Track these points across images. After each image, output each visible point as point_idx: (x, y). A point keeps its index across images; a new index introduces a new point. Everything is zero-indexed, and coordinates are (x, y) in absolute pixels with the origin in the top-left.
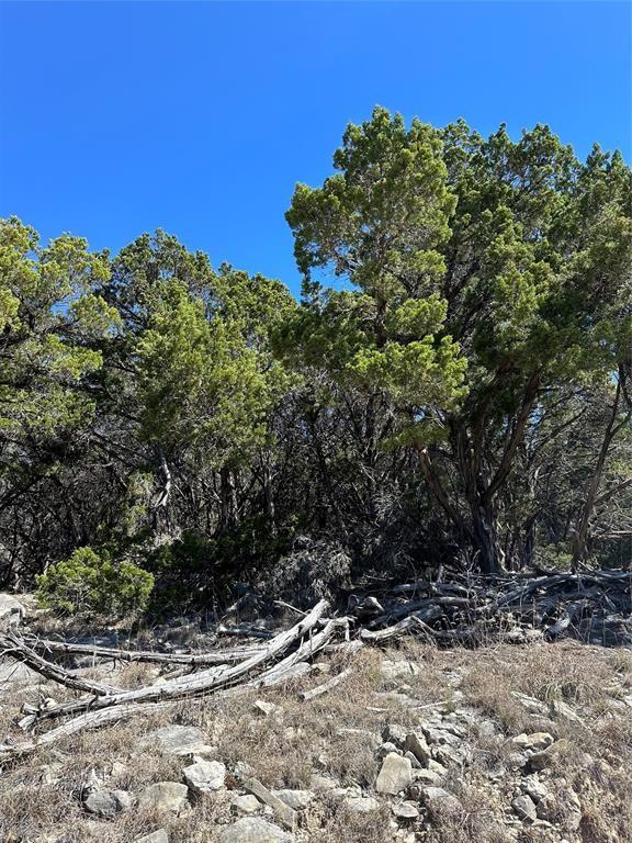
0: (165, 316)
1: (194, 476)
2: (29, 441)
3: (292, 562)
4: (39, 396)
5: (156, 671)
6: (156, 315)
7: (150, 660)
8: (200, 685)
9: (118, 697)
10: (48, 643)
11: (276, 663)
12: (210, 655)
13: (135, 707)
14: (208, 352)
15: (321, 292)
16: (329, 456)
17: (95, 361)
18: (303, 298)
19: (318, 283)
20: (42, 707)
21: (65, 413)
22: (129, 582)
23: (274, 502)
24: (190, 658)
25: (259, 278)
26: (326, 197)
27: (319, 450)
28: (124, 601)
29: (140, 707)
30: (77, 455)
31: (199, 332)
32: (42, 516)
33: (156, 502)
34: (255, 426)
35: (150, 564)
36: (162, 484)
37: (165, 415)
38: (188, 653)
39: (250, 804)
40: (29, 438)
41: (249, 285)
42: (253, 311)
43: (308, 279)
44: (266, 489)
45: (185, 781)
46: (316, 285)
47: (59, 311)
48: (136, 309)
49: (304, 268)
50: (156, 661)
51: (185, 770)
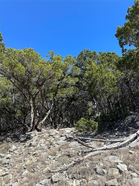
0: (89, 67)
1: (100, 101)
2: (67, 98)
3: (129, 118)
4: (68, 89)
5: (103, 143)
6: (87, 67)
7: (102, 141)
8: (115, 147)
9: (97, 149)
10: (80, 138)
11: (132, 142)
12: (115, 140)
13: (101, 151)
14: (100, 73)
15: (127, 51)
16: (133, 92)
17: (77, 79)
18: (123, 54)
19: (126, 49)
20: (83, 151)
21: (73, 91)
22: (93, 124)
23: (121, 104)
24: (111, 141)
25: (108, 53)
26: (126, 27)
27: (131, 90)
28: (93, 128)
29: (103, 151)
30: (76, 99)
31: (97, 69)
32: (72, 112)
33: (93, 107)
34: (114, 87)
35: (96, 120)
36: (94, 103)
37: (93, 88)
38: (110, 139)
39: (135, 175)
40: (67, 97)
41: (106, 55)
42: (108, 61)
43: (123, 49)
44: (118, 102)
45: (118, 168)
46: (126, 50)
47: (69, 71)
48: (82, 67)
49: (122, 46)
50: (103, 141)
51: (117, 166)
